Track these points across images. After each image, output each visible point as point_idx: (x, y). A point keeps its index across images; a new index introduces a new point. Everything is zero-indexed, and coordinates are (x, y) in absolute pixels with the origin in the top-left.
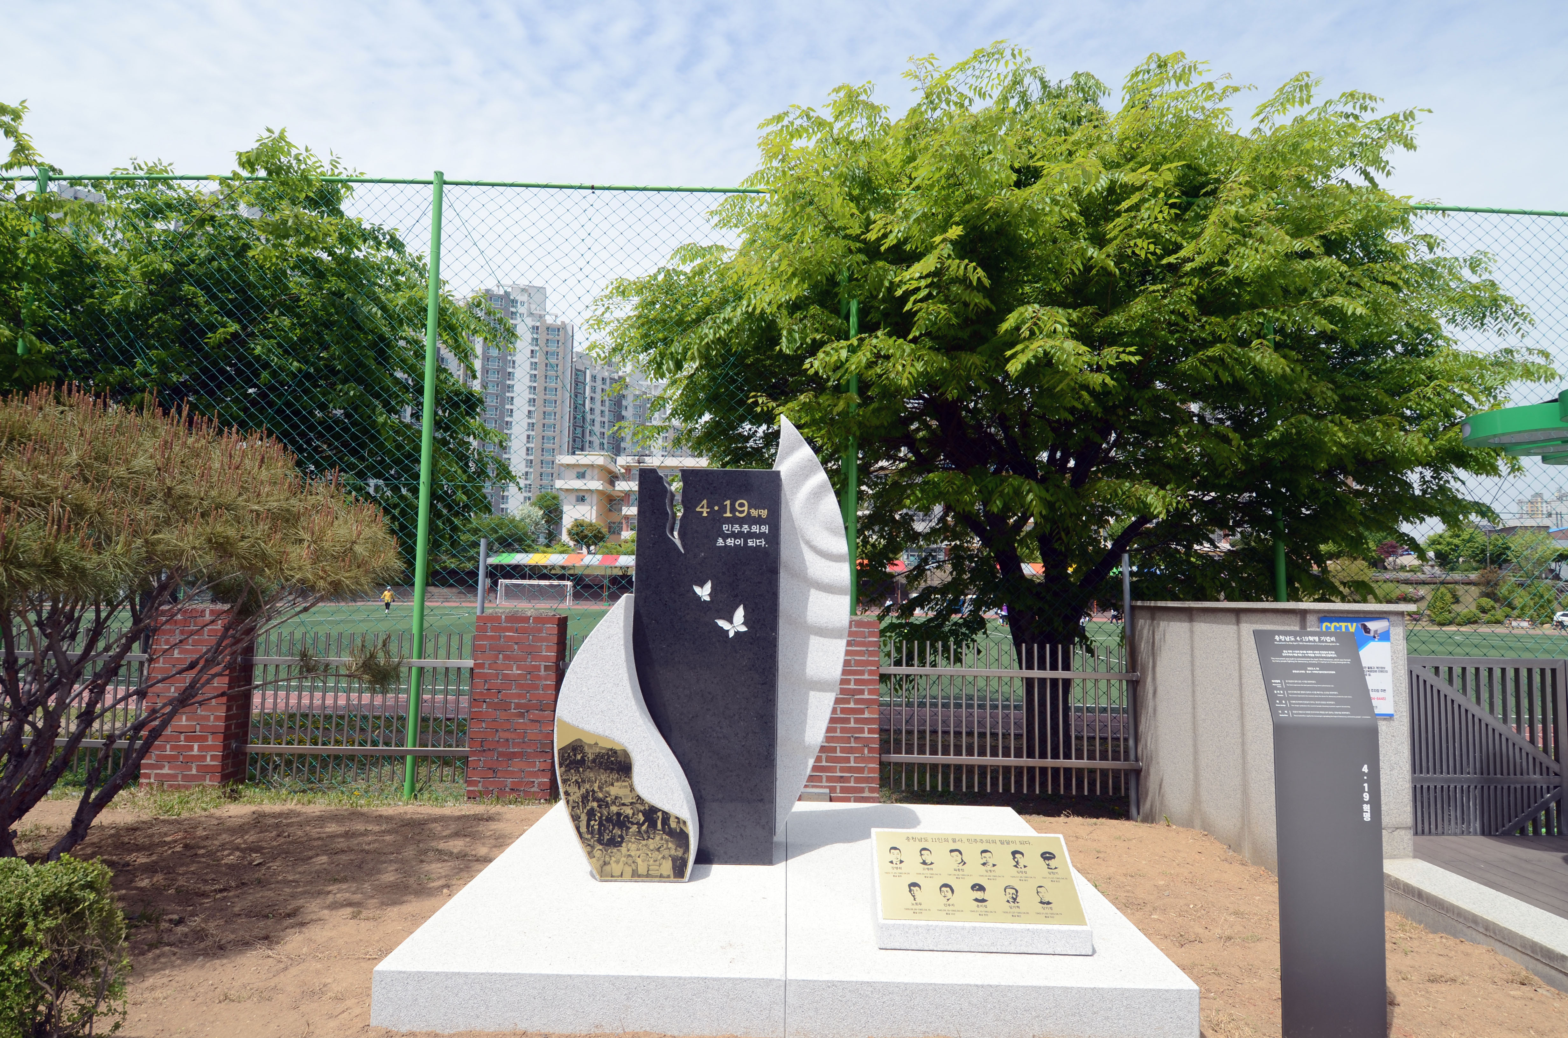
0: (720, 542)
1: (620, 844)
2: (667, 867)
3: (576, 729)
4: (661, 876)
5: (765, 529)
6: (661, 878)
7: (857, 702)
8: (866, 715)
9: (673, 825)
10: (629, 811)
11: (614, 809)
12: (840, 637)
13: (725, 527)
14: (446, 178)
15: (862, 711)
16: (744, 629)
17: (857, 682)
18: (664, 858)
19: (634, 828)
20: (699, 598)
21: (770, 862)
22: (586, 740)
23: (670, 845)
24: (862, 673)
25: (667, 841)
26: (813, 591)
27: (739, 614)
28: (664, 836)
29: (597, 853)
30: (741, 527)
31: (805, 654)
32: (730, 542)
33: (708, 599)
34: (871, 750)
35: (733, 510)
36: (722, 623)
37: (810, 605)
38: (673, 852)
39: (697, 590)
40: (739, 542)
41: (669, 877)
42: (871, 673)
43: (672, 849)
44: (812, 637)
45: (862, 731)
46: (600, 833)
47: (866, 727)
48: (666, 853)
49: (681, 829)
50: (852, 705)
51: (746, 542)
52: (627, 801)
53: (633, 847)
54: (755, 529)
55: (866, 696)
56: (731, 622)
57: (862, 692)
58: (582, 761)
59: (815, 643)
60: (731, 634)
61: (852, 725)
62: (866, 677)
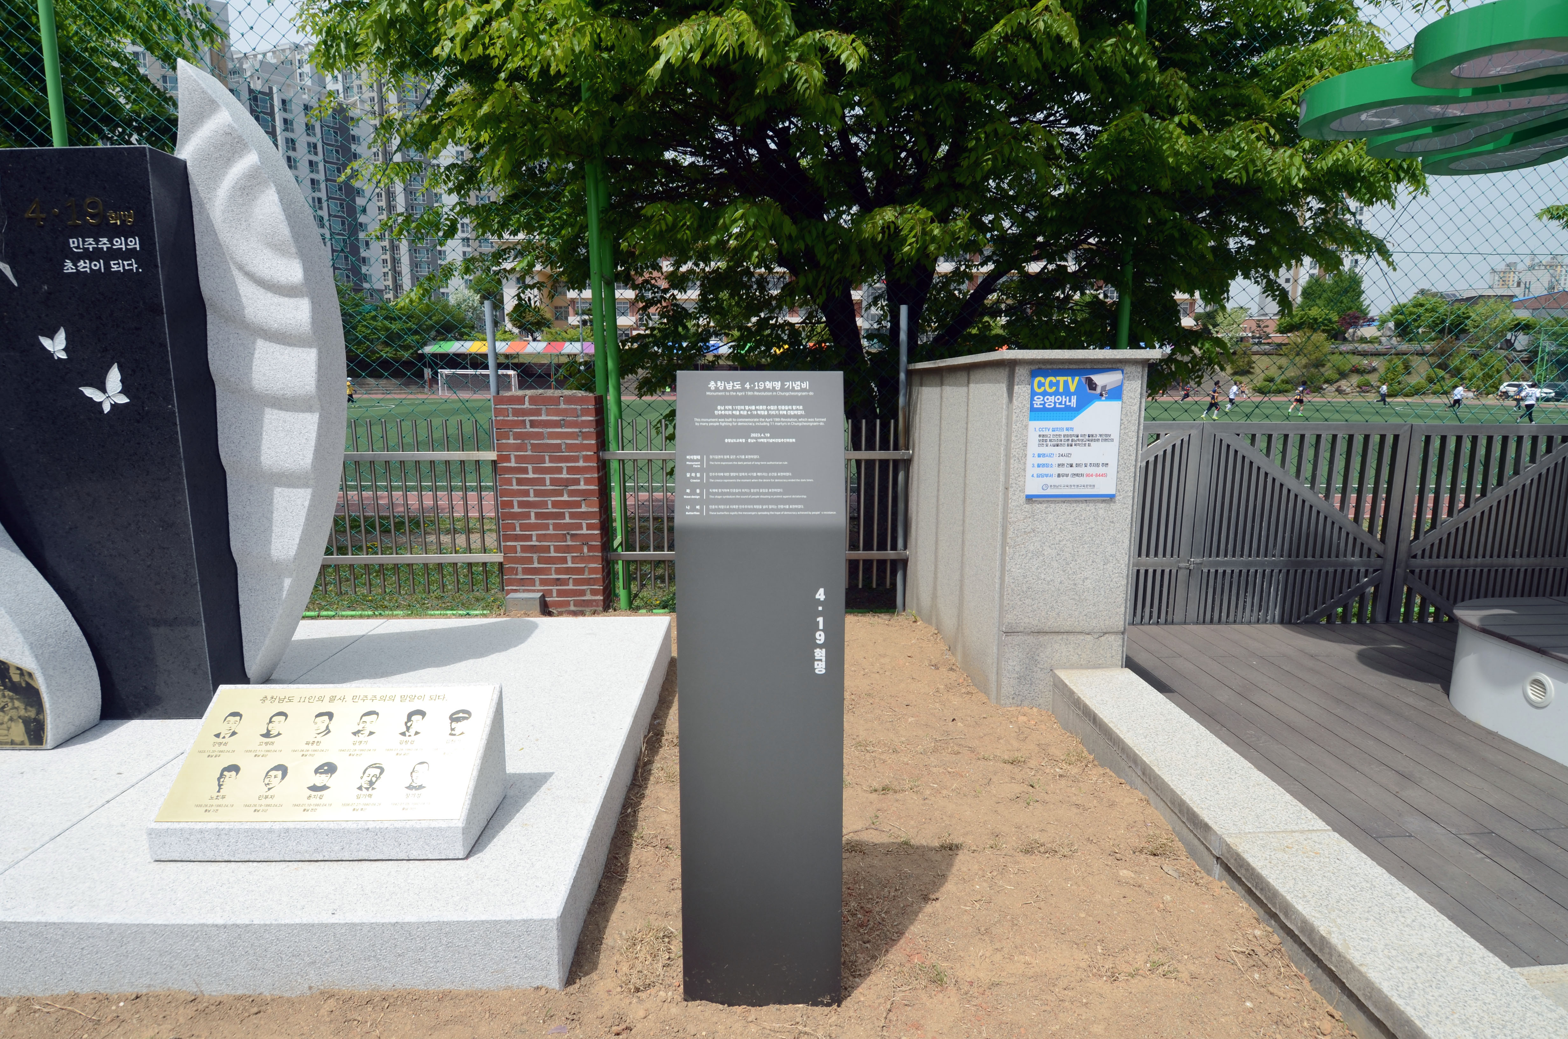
0: (69, 267)
2: (18, 731)
4: (12, 743)
5: (134, 243)
6: (13, 744)
7: (572, 493)
8: (584, 509)
9: (16, 678)
13: (73, 243)
15: (578, 505)
16: (123, 400)
17: (570, 470)
18: (11, 719)
20: (50, 355)
23: (17, 703)
24: (576, 459)
25: (12, 699)
26: (260, 343)
27: (114, 378)
28: (7, 693)
30: (97, 242)
32: (84, 266)
33: (63, 356)
34: (591, 548)
35: (81, 213)
36: (90, 392)
37: (256, 362)
38: (22, 712)
39: (46, 342)
40: (98, 265)
41: (22, 743)
42: (586, 459)
43: (19, 707)
44: (268, 410)
45: (580, 527)
47: (584, 523)
48: (13, 713)
49: (28, 684)
51: (107, 266)
54: (119, 243)
55: (582, 486)
56: (103, 390)
57: (577, 482)
59: (272, 418)
60: (107, 408)
61: (567, 520)
62: (581, 464)
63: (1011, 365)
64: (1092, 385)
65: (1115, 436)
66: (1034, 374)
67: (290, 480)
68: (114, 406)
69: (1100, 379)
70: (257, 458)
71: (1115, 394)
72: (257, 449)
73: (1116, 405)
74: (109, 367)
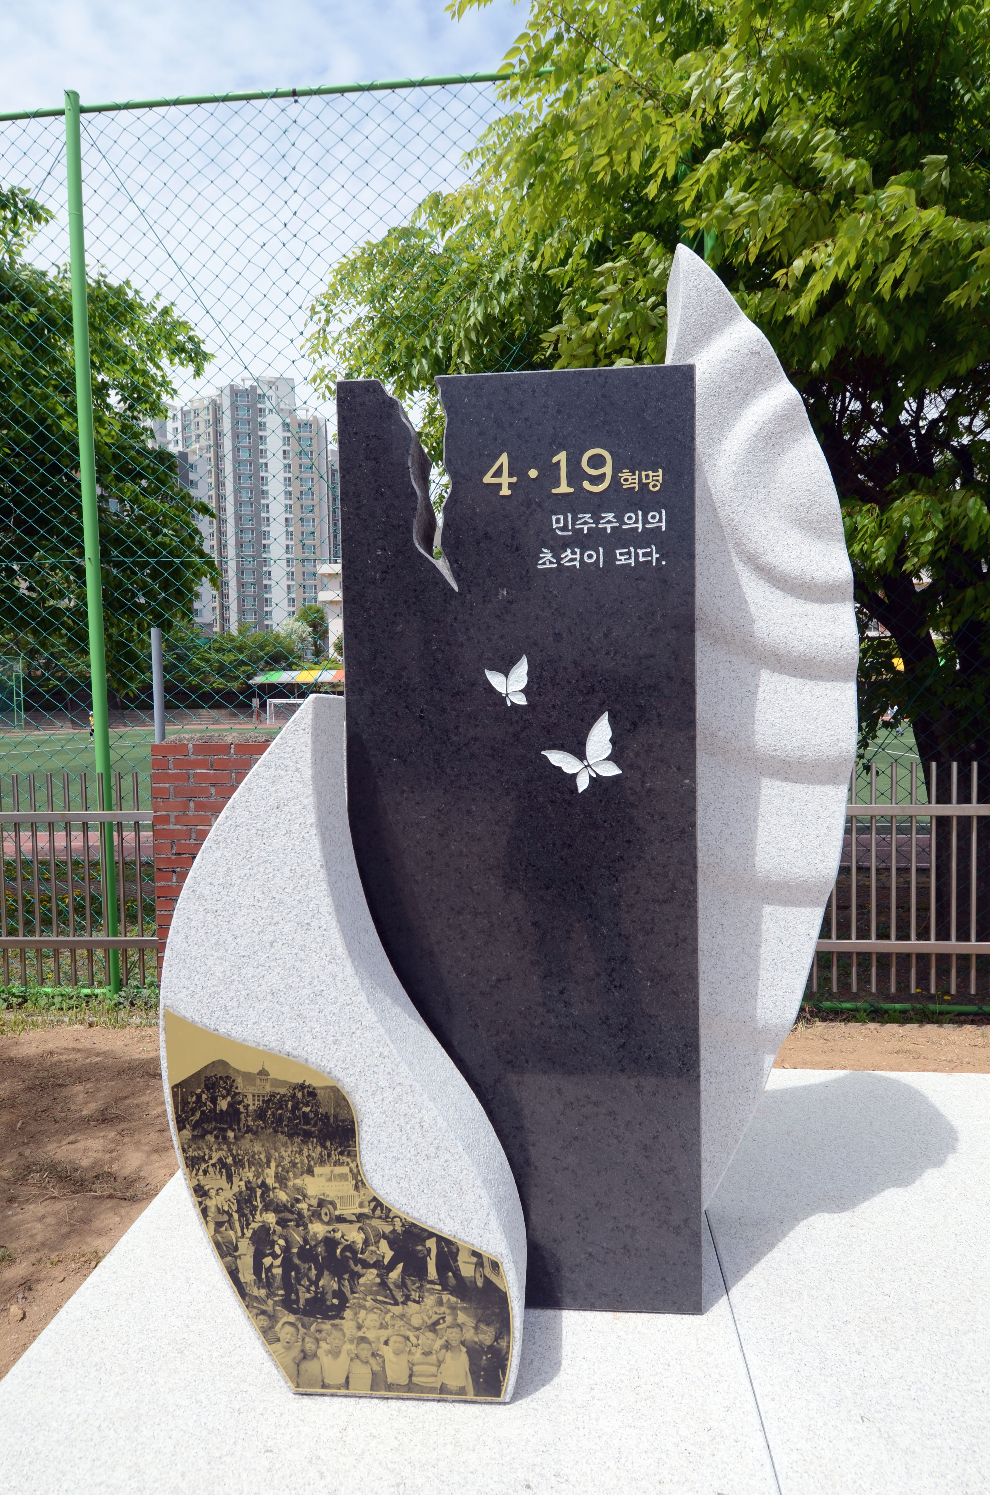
0: (547, 559)
3: (211, 1036)
4: (443, 1389)
5: (659, 520)
12: (833, 780)
13: (557, 521)
16: (611, 771)
18: (447, 1346)
20: (499, 699)
21: (695, 1307)
22: (239, 1063)
23: (462, 1317)
25: (453, 1308)
26: (765, 675)
27: (600, 735)
28: (446, 1297)
30: (597, 519)
31: (751, 822)
32: (570, 557)
33: (521, 700)
35: (576, 475)
36: (558, 758)
38: (469, 1334)
39: (496, 680)
40: (594, 556)
41: (462, 1391)
44: (766, 782)
48: (453, 1335)
49: (487, 1281)
52: (349, 1211)
54: (633, 521)
56: (581, 755)
58: (233, 1115)
59: (775, 795)
60: (583, 784)
67: (792, 893)
68: (596, 781)
70: (749, 858)
72: (748, 845)
74: (595, 718)
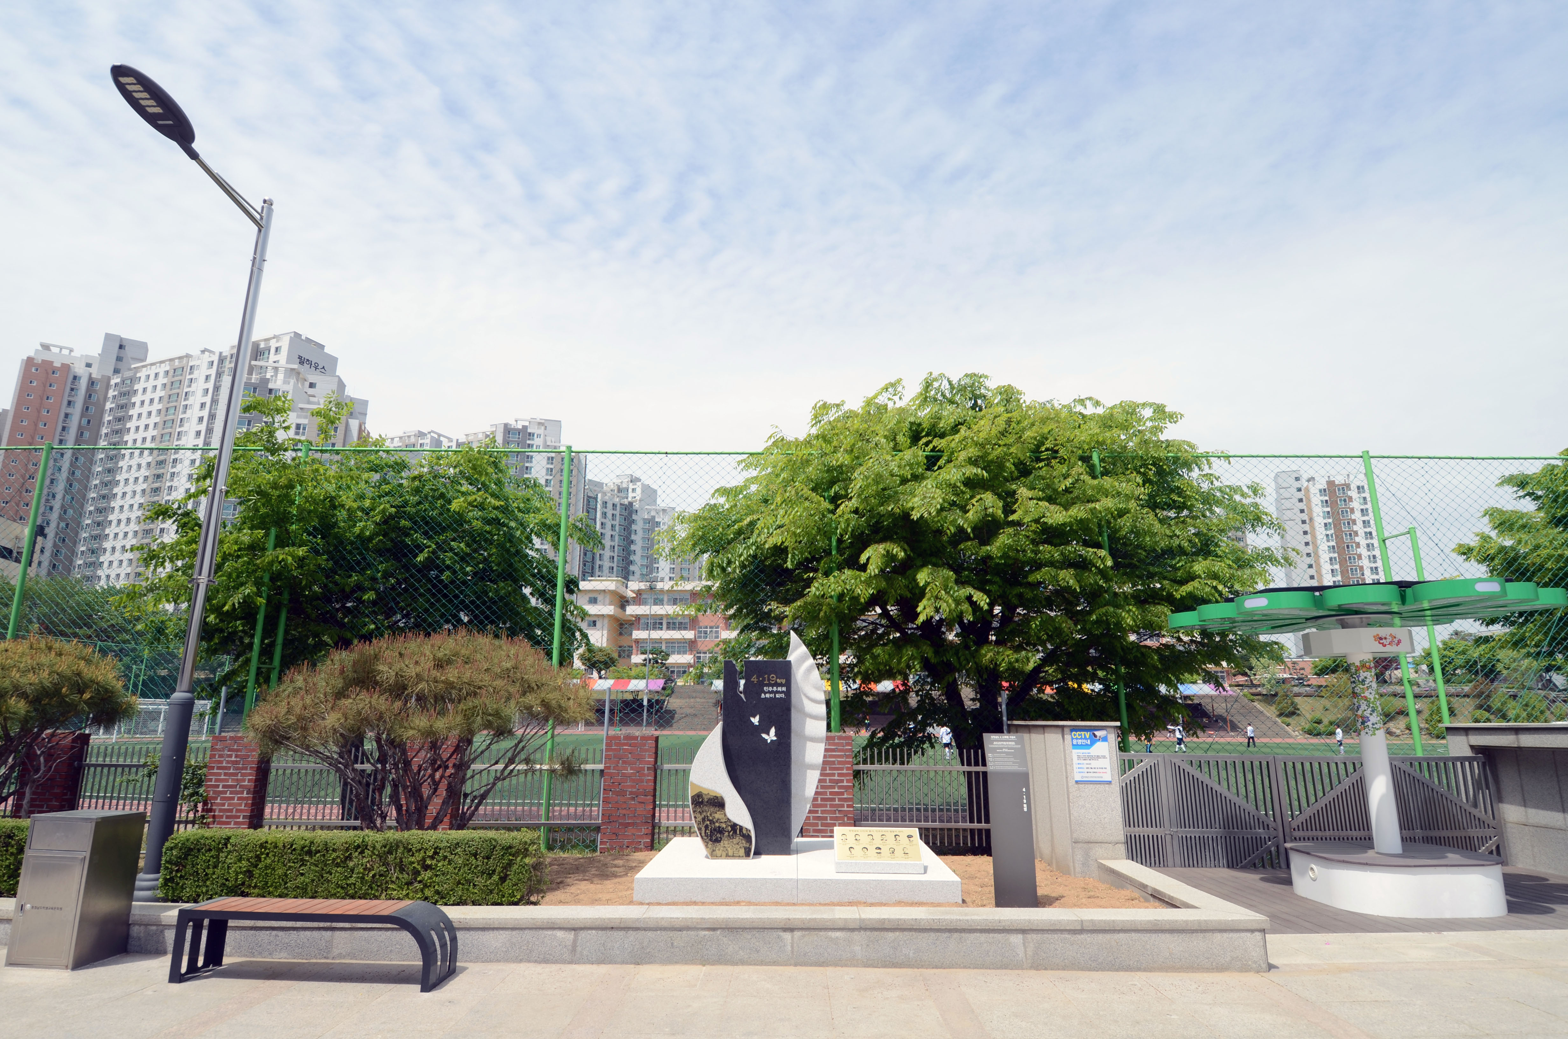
0: (763, 696)
1: (720, 841)
2: (742, 852)
3: (699, 787)
5: (784, 689)
6: (739, 857)
7: (840, 787)
8: (845, 796)
9: (744, 832)
10: (724, 826)
11: (717, 825)
12: (822, 742)
13: (765, 688)
14: (573, 449)
15: (842, 794)
16: (775, 738)
17: (839, 775)
18: (740, 848)
19: (726, 834)
20: (753, 723)
21: (789, 854)
22: (704, 792)
24: (842, 769)
25: (741, 840)
26: (808, 719)
27: (773, 731)
28: (740, 837)
29: (710, 846)
30: (772, 688)
31: (805, 751)
32: (768, 696)
33: (757, 724)
34: (849, 818)
35: (769, 680)
36: (764, 736)
37: (807, 726)
38: (744, 845)
39: (752, 719)
40: (772, 695)
41: (743, 857)
42: (848, 769)
43: (744, 843)
44: (807, 742)
45: (843, 806)
46: (711, 836)
47: (845, 804)
48: (741, 845)
49: (748, 834)
50: (836, 790)
51: (775, 696)
52: (723, 821)
53: (726, 842)
54: (779, 689)
55: (845, 784)
56: (769, 735)
57: (842, 781)
58: (702, 802)
59: (809, 745)
60: (769, 741)
61: (837, 802)
62: (845, 771)
63: (1063, 727)
64: (1095, 736)
65: (1108, 756)
66: (1072, 731)
67: (812, 767)
69: (1098, 733)
70: (804, 759)
71: (1105, 739)
72: (804, 756)
73: (1106, 743)
